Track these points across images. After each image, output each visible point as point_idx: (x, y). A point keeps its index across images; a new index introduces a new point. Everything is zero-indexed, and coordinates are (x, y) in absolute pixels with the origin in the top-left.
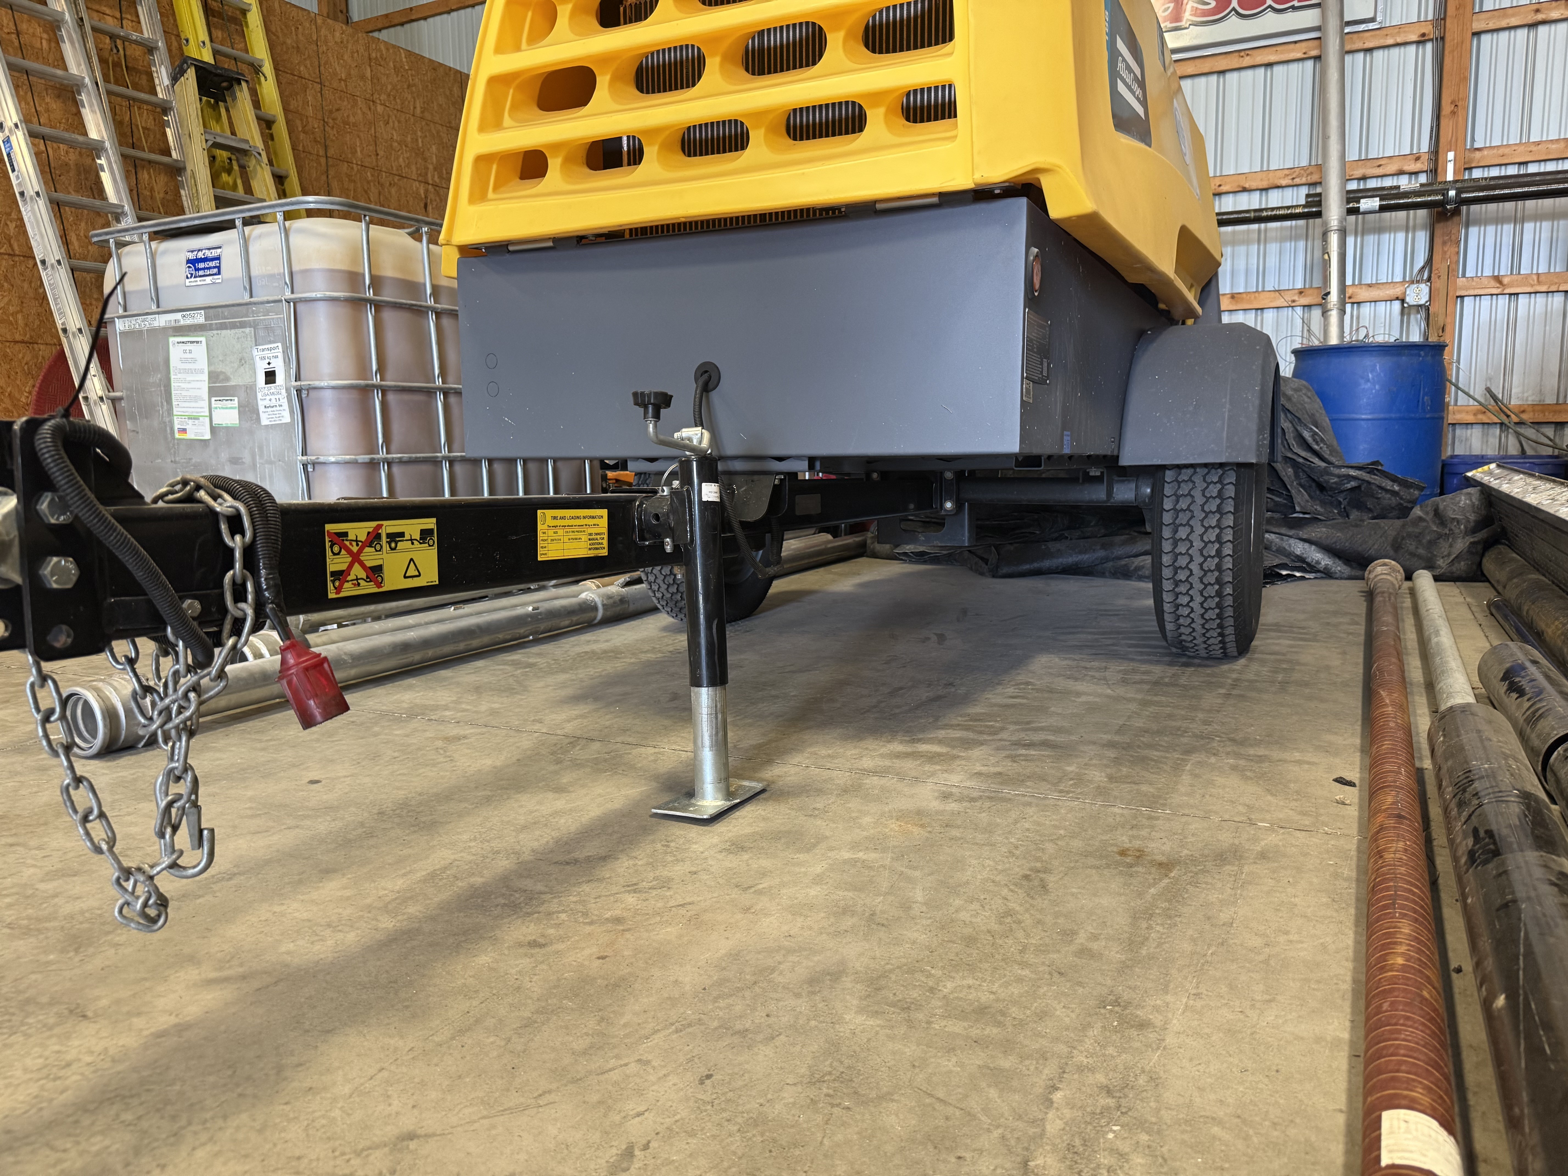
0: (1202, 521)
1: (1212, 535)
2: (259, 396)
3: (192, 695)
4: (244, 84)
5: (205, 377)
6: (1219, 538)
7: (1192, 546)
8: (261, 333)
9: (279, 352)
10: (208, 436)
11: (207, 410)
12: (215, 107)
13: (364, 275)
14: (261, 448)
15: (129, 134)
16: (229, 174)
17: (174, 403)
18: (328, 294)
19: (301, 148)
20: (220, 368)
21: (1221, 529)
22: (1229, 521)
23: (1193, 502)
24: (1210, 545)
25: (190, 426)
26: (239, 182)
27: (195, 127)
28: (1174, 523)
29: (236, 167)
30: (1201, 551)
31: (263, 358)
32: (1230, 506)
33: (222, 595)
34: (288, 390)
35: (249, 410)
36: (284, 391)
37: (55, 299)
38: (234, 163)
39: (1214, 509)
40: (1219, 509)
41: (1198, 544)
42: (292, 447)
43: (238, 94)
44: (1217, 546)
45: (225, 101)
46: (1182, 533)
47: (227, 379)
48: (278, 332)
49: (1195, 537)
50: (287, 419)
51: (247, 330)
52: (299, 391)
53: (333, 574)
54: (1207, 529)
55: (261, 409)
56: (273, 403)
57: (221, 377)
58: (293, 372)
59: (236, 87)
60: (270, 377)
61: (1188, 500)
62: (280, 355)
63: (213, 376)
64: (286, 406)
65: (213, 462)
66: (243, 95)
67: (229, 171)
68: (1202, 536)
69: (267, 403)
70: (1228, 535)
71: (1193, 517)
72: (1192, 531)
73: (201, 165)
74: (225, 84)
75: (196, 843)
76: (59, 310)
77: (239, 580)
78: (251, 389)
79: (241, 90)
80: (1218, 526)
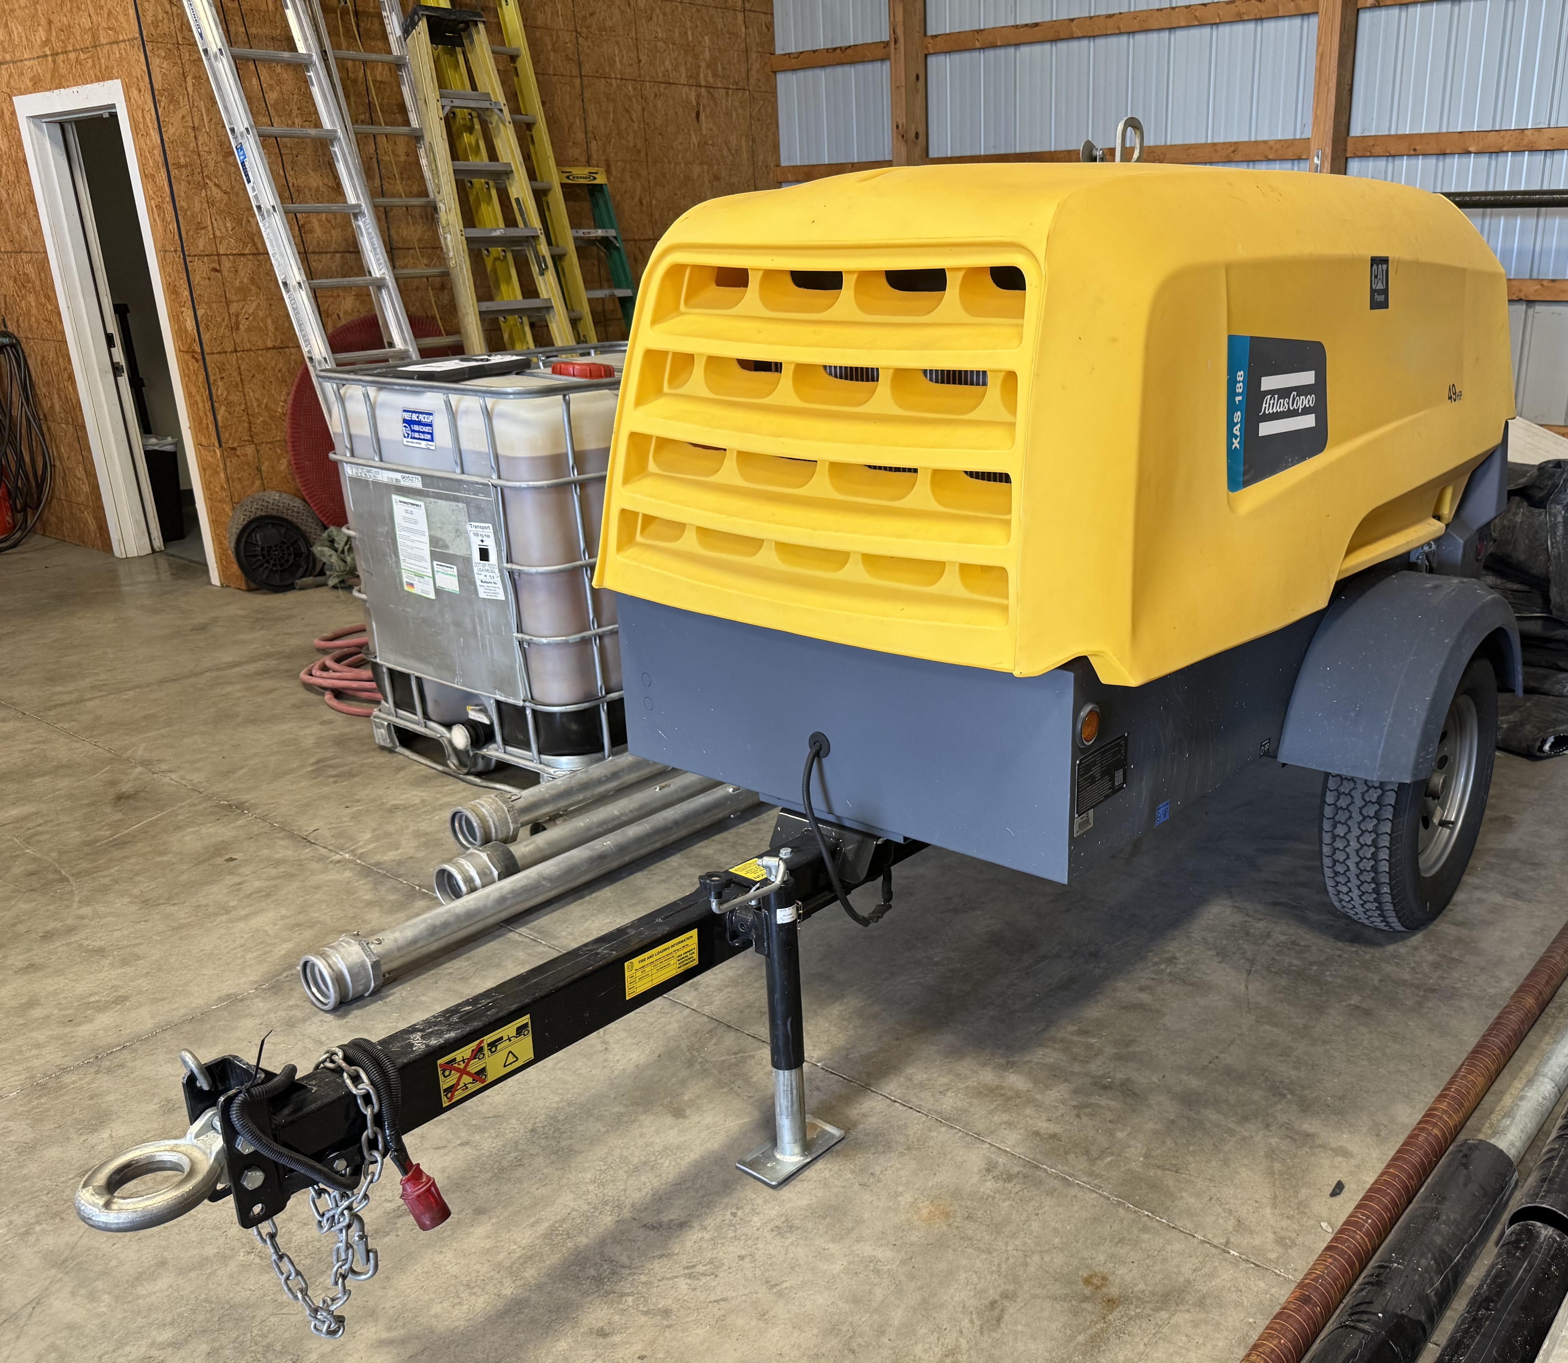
0: (1359, 823)
1: (1368, 839)
2: (475, 569)
3: (346, 1212)
4: (481, 26)
5: (426, 539)
6: (1374, 843)
7: (1348, 845)
8: (473, 511)
9: (490, 531)
10: (432, 596)
11: (430, 571)
12: (453, 54)
13: (567, 454)
14: (480, 618)
15: (365, 92)
16: (471, 133)
17: (401, 558)
18: (531, 484)
19: (551, 72)
20: (439, 534)
21: (1378, 835)
22: (1387, 827)
23: (1352, 803)
24: (1366, 848)
25: (416, 581)
26: (482, 144)
27: (430, 90)
28: (1333, 818)
29: (477, 126)
30: (1357, 851)
31: (476, 535)
32: (1388, 813)
33: (361, 1148)
34: (500, 570)
35: (466, 578)
36: (497, 571)
37: (300, 325)
38: (476, 121)
39: (1372, 814)
40: (1377, 816)
41: (1354, 845)
42: (508, 624)
43: (475, 37)
44: (1373, 849)
45: (462, 45)
46: (1341, 830)
47: (446, 546)
48: (488, 513)
49: (1352, 837)
50: (501, 597)
51: (461, 505)
52: (511, 573)
53: (445, 1090)
54: (1363, 832)
55: (478, 583)
56: (488, 579)
57: (441, 543)
58: (504, 554)
59: (473, 30)
60: (484, 555)
61: (1348, 800)
62: (492, 535)
63: (434, 541)
64: (500, 584)
65: (439, 620)
66: (481, 38)
67: (471, 130)
68: (1358, 838)
69: (482, 577)
70: (1385, 841)
71: (1350, 817)
72: (1349, 831)
73: (439, 139)
74: (462, 25)
75: (365, 1260)
76: (304, 336)
77: (371, 1136)
78: (468, 560)
79: (478, 32)
80: (1375, 831)
